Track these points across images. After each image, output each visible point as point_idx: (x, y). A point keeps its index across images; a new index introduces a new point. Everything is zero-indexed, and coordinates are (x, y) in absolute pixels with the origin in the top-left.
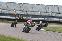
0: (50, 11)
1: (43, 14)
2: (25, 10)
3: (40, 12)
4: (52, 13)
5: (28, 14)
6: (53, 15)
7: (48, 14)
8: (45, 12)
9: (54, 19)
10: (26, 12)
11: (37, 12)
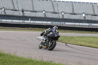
0: (60, 11)
1: (49, 15)
2: (20, 8)
3: (44, 12)
4: (63, 14)
5: (25, 15)
6: (65, 17)
7: (57, 15)
8: (52, 13)
9: (67, 23)
10: (23, 11)
11: (39, 12)
